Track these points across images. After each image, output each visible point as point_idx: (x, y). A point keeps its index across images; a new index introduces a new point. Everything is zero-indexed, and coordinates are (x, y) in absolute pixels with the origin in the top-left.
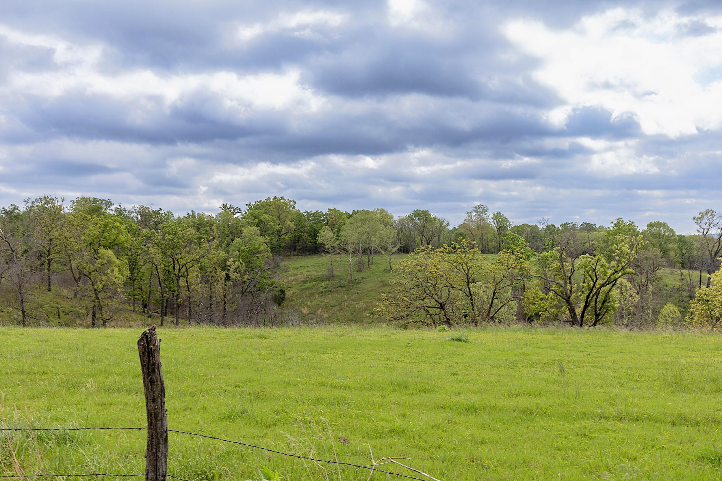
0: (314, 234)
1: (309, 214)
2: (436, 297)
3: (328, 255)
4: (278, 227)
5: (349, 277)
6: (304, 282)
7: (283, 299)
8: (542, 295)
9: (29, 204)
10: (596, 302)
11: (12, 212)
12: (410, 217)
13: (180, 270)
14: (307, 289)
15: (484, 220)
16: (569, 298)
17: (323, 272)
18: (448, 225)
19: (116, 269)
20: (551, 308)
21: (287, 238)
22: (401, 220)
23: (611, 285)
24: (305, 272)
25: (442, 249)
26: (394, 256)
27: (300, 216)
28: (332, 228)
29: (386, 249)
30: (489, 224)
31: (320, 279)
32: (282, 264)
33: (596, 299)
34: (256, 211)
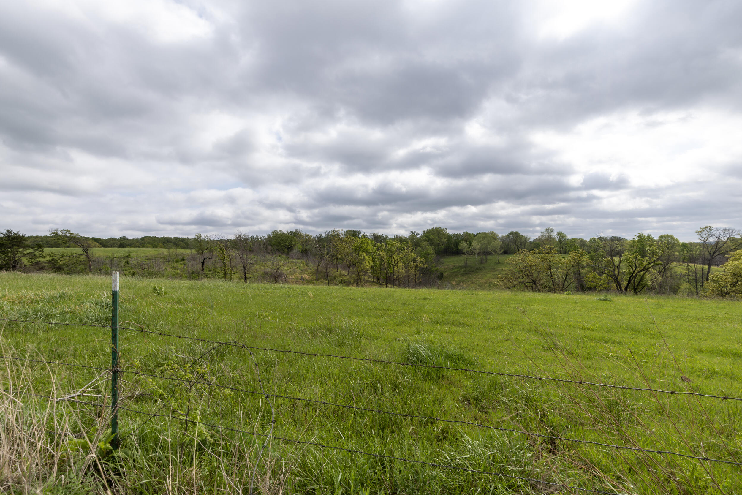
0: (457, 244)
1: (454, 235)
2: (531, 277)
3: (464, 255)
4: (438, 242)
5: (476, 267)
6: (453, 269)
7: (442, 277)
8: (598, 277)
9: (327, 234)
10: (634, 281)
11: (320, 237)
12: (508, 235)
13: (394, 262)
14: (454, 272)
15: (551, 236)
16: (617, 278)
17: (462, 264)
18: (529, 239)
19: (367, 262)
20: (604, 284)
21: (443, 247)
22: (503, 237)
23: (645, 271)
24: (452, 264)
25: (533, 251)
26: (500, 256)
27: (449, 236)
28: (466, 241)
29: (495, 252)
30: (554, 238)
31: (461, 267)
32: (441, 260)
33: (635, 279)
34: (427, 234)
